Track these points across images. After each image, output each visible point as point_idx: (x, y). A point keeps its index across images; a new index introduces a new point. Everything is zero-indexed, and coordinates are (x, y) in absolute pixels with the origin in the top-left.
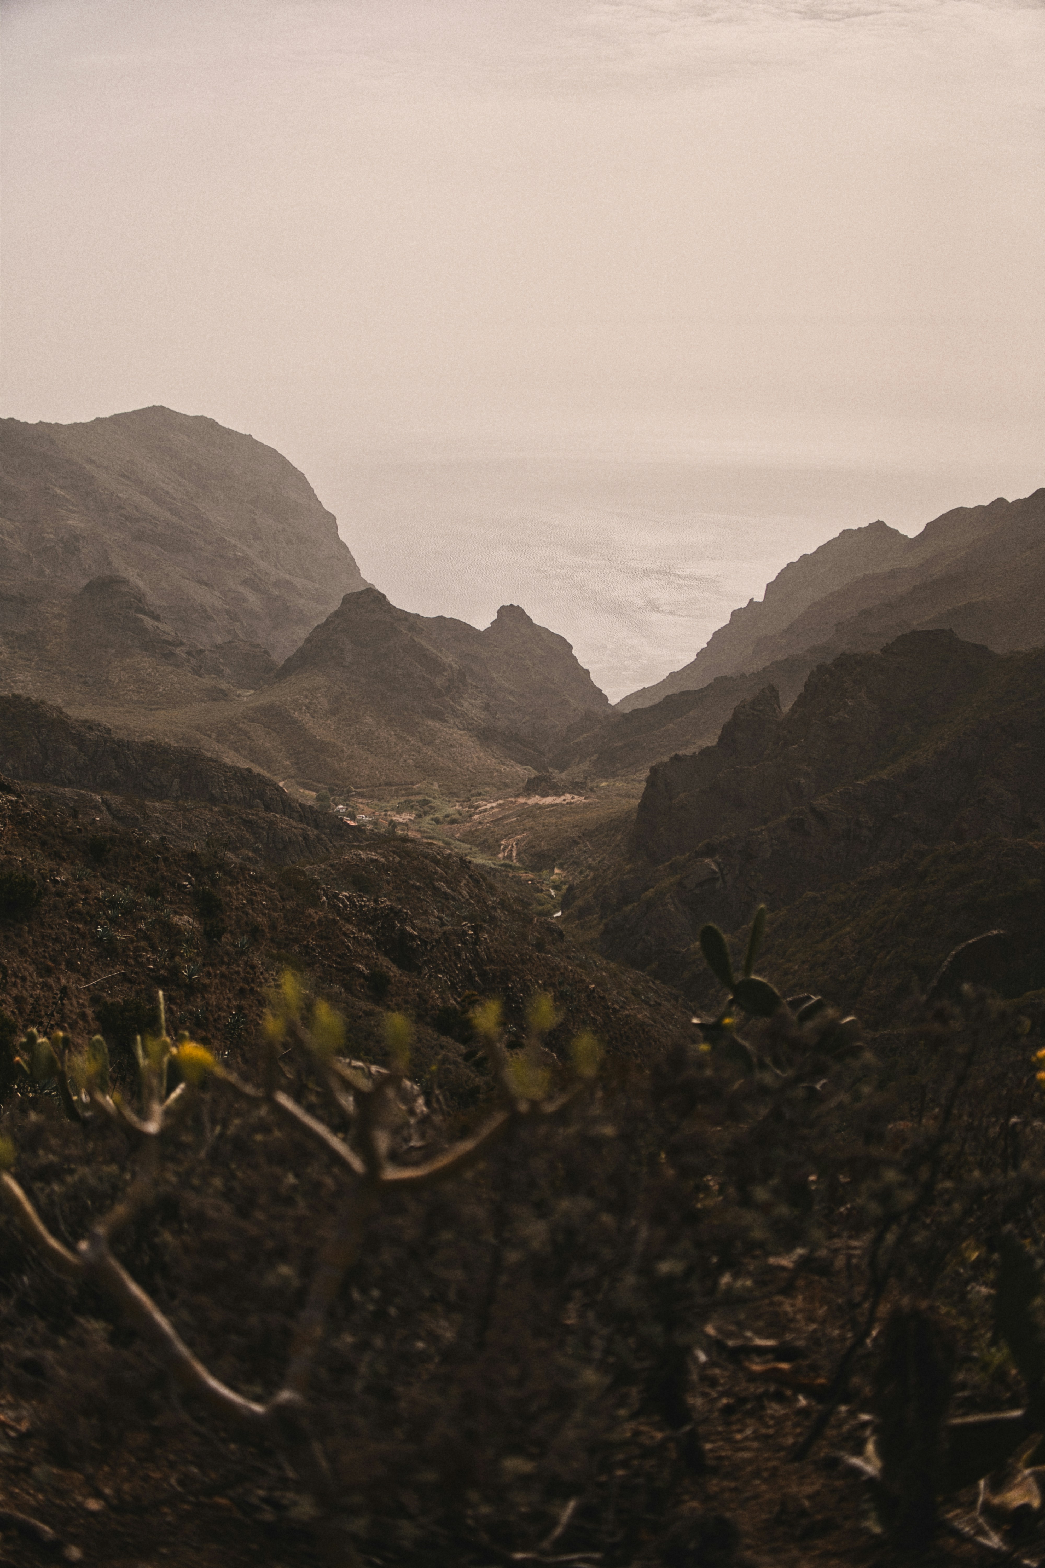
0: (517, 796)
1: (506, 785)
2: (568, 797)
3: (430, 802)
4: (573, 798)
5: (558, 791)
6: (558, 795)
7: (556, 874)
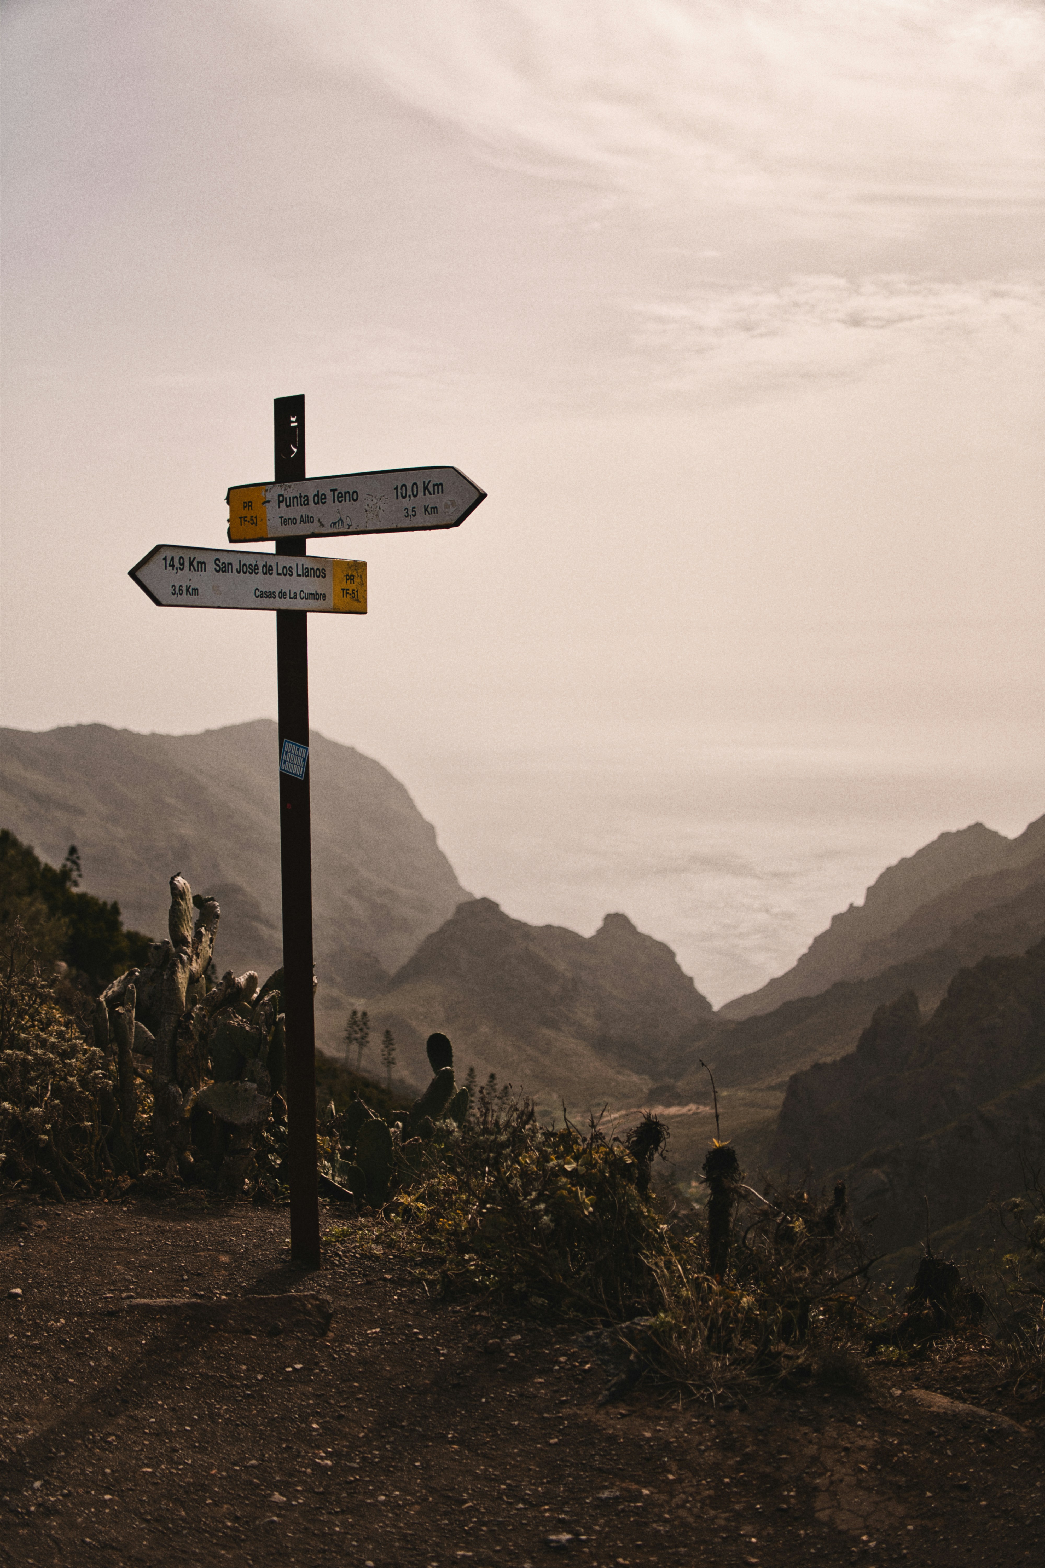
0: (640, 1106)
1: (626, 1096)
2: (693, 1107)
3: (551, 1113)
4: (698, 1108)
5: (682, 1101)
6: (681, 1104)
7: (694, 1187)
